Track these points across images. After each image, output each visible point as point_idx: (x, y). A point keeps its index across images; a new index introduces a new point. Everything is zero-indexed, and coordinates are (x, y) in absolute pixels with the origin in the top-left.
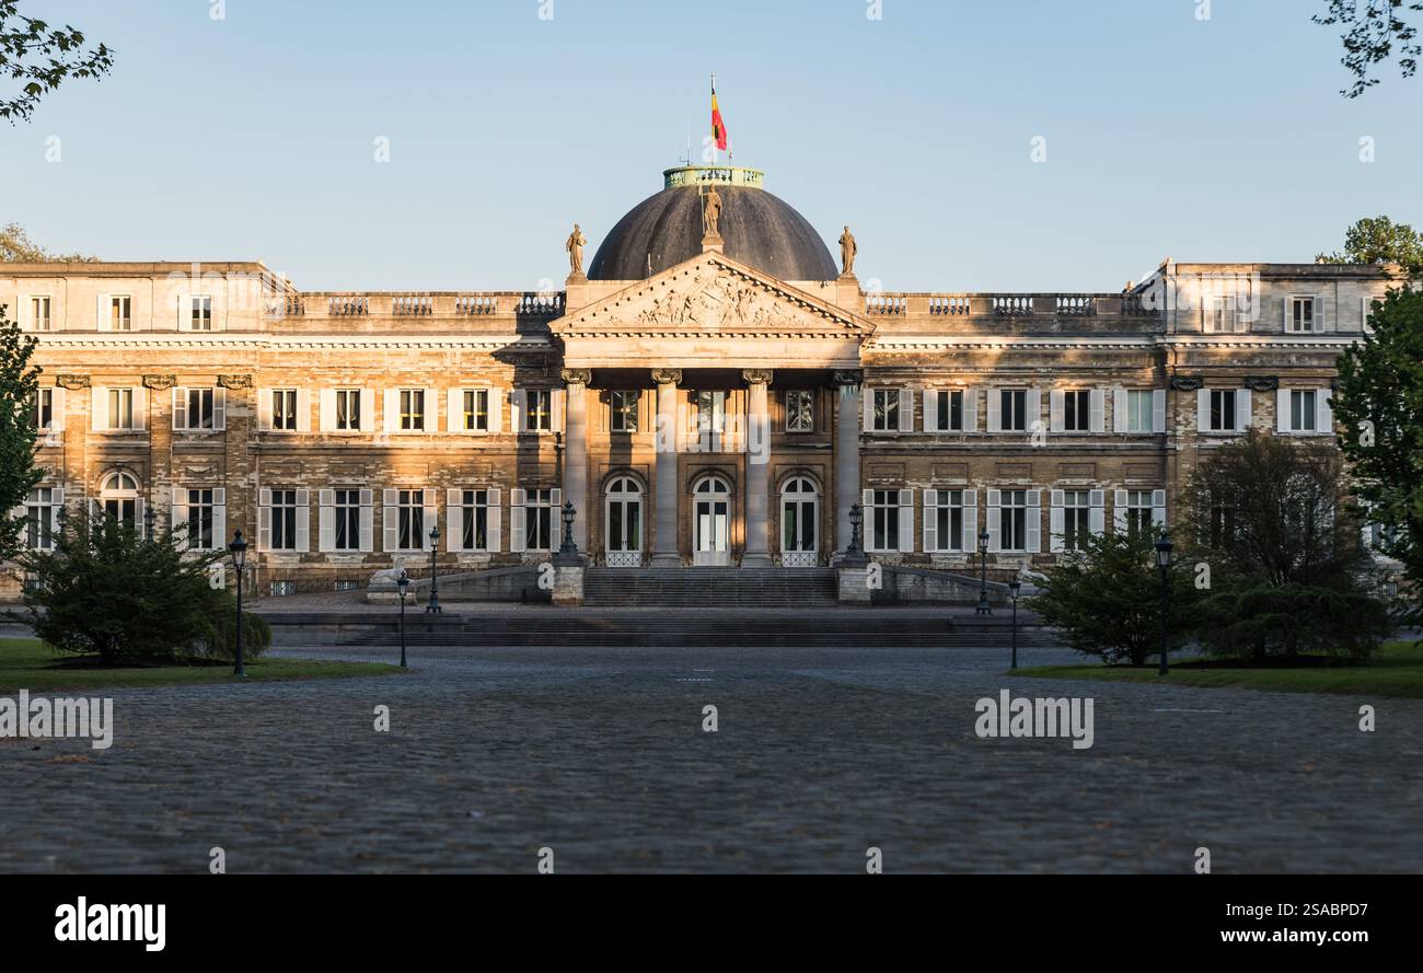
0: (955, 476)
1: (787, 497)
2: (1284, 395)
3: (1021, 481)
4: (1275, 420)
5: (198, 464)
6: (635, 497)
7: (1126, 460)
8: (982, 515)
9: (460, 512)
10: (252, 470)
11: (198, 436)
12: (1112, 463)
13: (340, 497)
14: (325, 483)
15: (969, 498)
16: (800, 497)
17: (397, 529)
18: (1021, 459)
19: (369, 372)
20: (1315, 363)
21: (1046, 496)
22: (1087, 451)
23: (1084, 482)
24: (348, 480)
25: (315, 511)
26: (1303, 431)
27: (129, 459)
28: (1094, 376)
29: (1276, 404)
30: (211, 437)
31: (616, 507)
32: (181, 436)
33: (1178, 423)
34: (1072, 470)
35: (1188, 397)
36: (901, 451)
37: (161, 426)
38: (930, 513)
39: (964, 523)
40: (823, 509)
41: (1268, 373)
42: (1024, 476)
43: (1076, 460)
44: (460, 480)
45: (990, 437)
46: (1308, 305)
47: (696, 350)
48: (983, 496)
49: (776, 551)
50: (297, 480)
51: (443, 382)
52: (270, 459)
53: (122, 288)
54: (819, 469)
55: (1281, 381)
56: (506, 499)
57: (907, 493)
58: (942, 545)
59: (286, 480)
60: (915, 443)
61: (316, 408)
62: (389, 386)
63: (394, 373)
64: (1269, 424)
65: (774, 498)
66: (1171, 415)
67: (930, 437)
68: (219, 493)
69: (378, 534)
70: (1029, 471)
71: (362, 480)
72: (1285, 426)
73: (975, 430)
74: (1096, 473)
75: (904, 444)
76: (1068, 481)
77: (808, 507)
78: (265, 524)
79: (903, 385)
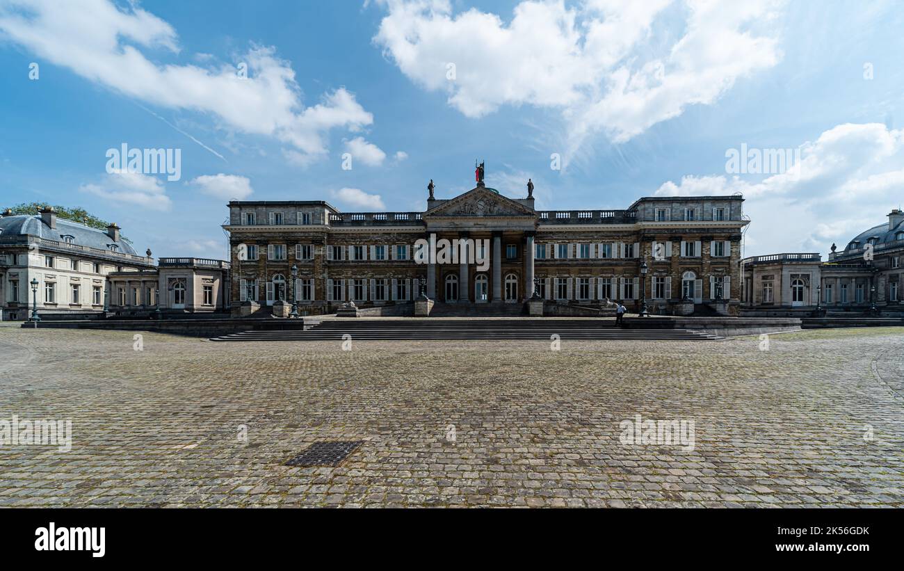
0: (565, 274)
1: (507, 281)
2: (683, 243)
3: (588, 275)
4: (680, 252)
5: (306, 271)
6: (455, 281)
7: (625, 268)
8: (574, 287)
9: (396, 288)
10: (324, 272)
11: (305, 261)
12: (619, 269)
13: (356, 282)
14: (351, 278)
15: (570, 281)
16: (512, 281)
17: (375, 293)
18: (588, 268)
19: (365, 240)
20: (695, 232)
21: (597, 280)
22: (611, 265)
23: (610, 275)
24: (359, 277)
25: (347, 287)
26: (689, 256)
27: (282, 269)
28: (614, 239)
29: (680, 247)
30: (309, 262)
31: (449, 285)
32: (299, 261)
33: (645, 254)
34: (605, 271)
35: (649, 245)
36: (546, 265)
37: (292, 258)
38: (556, 286)
39: (568, 289)
40: (519, 285)
41: (677, 235)
42: (588, 273)
43: (607, 268)
44: (396, 276)
45: (577, 260)
46: (692, 212)
47: (475, 225)
48: (574, 280)
49: (503, 299)
50: (341, 277)
51: (390, 243)
52: (332, 270)
53: (278, 210)
54: (518, 271)
55: (683, 239)
56: (412, 282)
57: (548, 280)
58: (560, 297)
59: (337, 277)
60: (551, 263)
61: (347, 252)
62: (372, 245)
63: (374, 240)
64: (678, 254)
65: (503, 281)
66: (642, 251)
67: (556, 260)
68: (313, 281)
69: (368, 294)
70: (590, 272)
71: (363, 277)
72: (683, 254)
73: (572, 258)
74: (613, 272)
75: (547, 263)
76: (604, 275)
77: (514, 284)
78: (330, 291)
79: (547, 243)
